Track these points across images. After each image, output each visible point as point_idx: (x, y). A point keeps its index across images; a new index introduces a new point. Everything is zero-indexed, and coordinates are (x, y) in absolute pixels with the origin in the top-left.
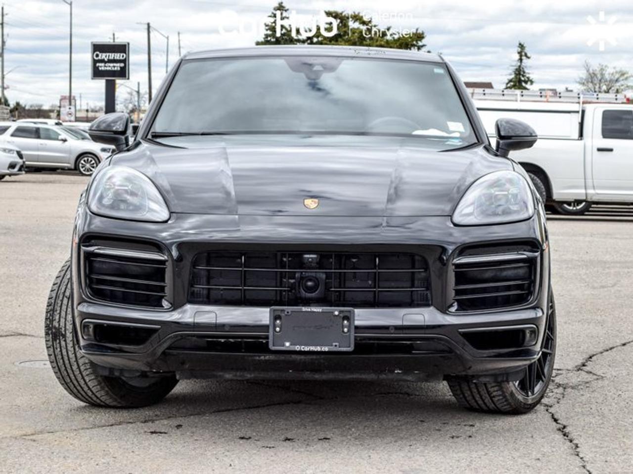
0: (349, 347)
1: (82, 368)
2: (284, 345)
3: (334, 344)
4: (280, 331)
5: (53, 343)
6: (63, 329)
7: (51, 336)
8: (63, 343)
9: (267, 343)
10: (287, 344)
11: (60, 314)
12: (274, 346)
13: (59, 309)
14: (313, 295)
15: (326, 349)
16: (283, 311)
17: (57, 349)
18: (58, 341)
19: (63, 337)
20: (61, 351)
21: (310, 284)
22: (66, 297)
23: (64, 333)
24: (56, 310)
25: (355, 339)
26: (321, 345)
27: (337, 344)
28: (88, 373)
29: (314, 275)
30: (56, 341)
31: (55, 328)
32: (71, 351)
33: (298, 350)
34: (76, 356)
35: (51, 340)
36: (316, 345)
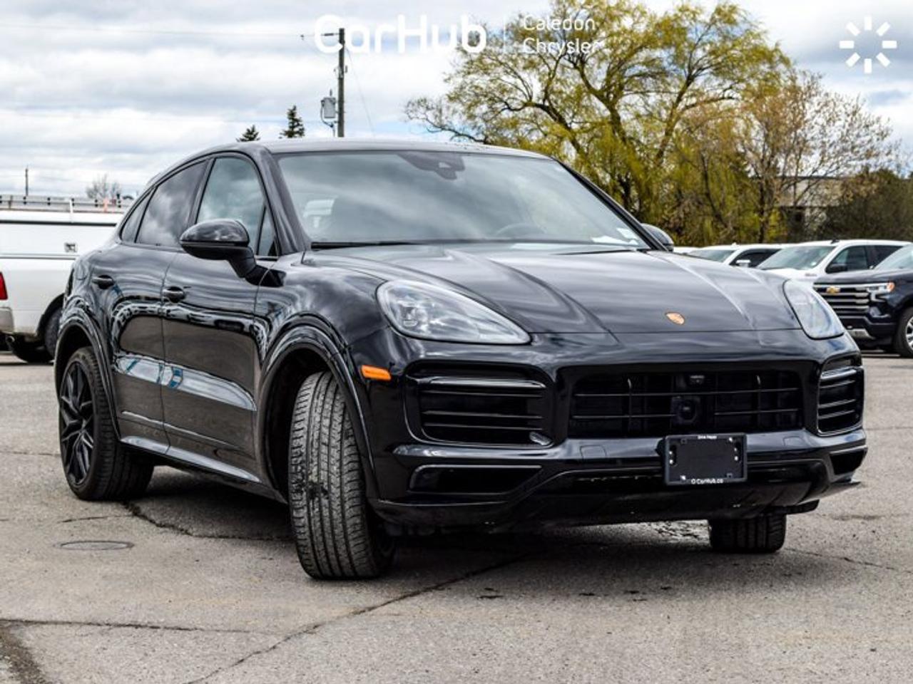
0: (742, 477)
1: (349, 530)
2: (679, 479)
3: (728, 475)
4: (674, 464)
5: (308, 503)
6: (326, 484)
7: (305, 493)
8: (325, 501)
9: (663, 478)
10: (684, 478)
11: (318, 465)
12: (671, 480)
13: (315, 459)
14: (690, 421)
15: (721, 481)
16: (679, 440)
17: (313, 509)
18: (317, 499)
19: (325, 494)
20: (321, 511)
21: (686, 409)
22: (324, 444)
23: (327, 488)
24: (312, 462)
25: (749, 469)
26: (716, 477)
27: (731, 474)
28: (355, 536)
29: (690, 398)
30: (313, 499)
31: (312, 482)
32: (337, 511)
33: (694, 483)
34: (343, 517)
35: (305, 498)
36: (711, 478)
